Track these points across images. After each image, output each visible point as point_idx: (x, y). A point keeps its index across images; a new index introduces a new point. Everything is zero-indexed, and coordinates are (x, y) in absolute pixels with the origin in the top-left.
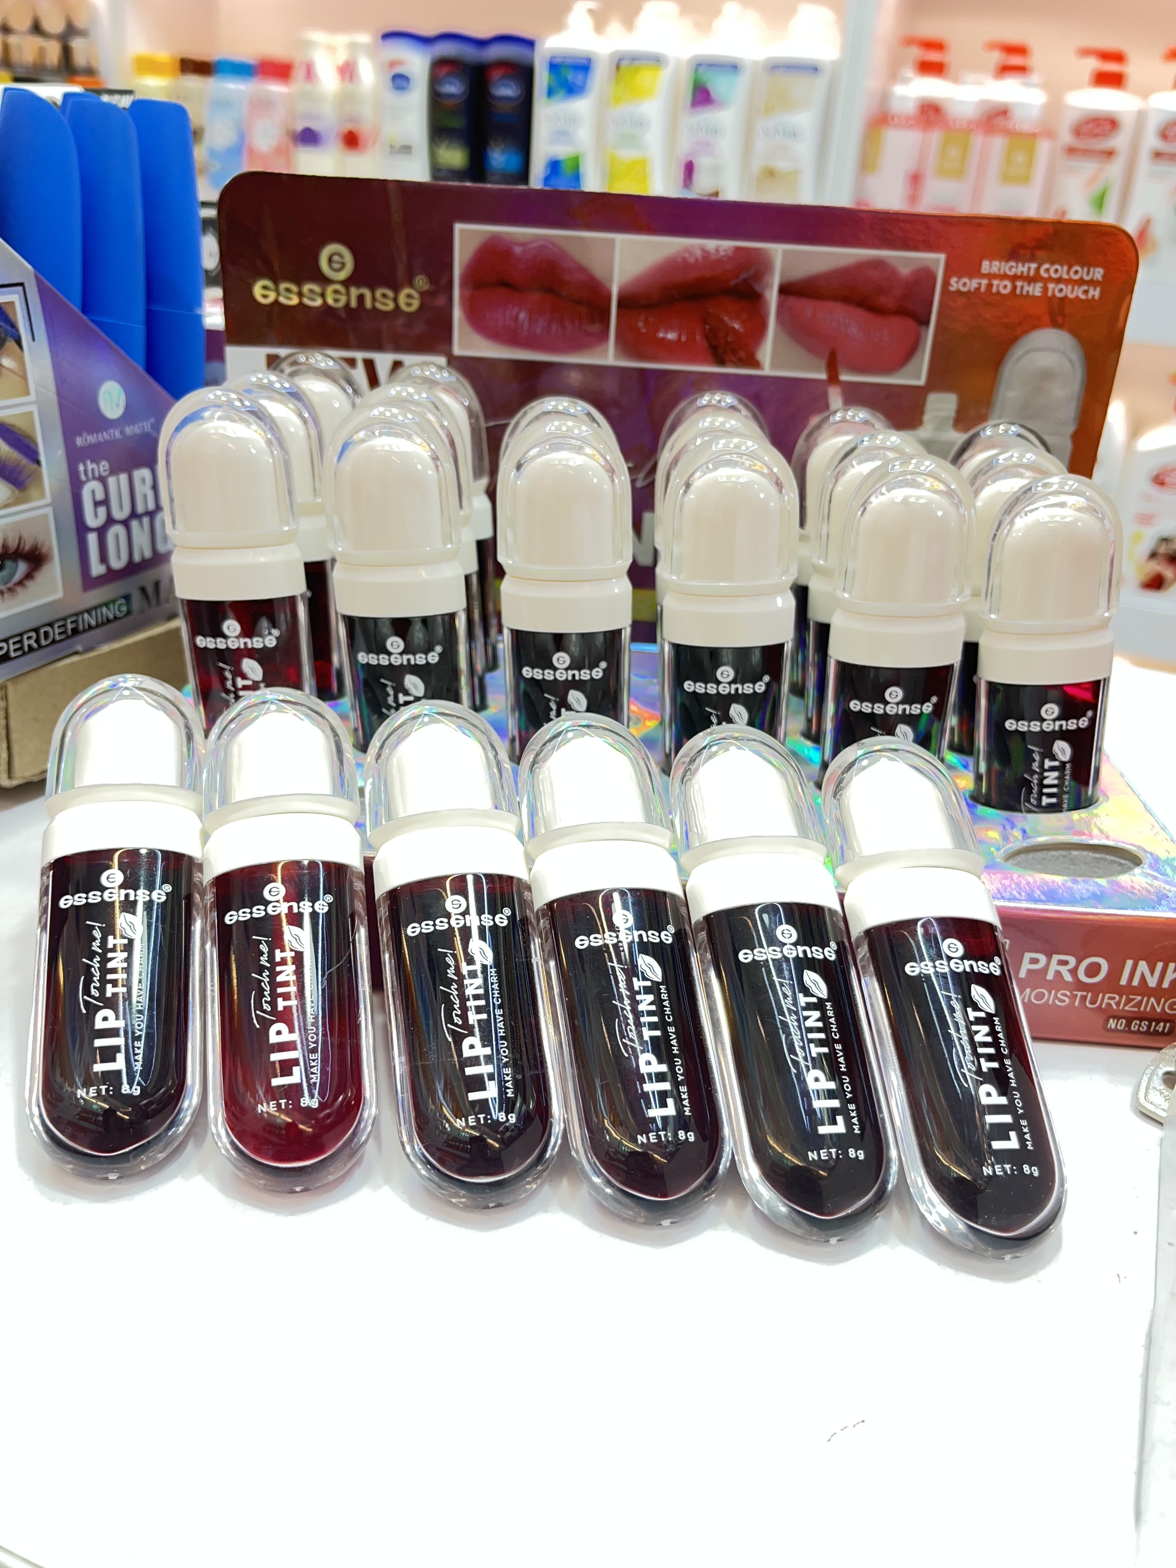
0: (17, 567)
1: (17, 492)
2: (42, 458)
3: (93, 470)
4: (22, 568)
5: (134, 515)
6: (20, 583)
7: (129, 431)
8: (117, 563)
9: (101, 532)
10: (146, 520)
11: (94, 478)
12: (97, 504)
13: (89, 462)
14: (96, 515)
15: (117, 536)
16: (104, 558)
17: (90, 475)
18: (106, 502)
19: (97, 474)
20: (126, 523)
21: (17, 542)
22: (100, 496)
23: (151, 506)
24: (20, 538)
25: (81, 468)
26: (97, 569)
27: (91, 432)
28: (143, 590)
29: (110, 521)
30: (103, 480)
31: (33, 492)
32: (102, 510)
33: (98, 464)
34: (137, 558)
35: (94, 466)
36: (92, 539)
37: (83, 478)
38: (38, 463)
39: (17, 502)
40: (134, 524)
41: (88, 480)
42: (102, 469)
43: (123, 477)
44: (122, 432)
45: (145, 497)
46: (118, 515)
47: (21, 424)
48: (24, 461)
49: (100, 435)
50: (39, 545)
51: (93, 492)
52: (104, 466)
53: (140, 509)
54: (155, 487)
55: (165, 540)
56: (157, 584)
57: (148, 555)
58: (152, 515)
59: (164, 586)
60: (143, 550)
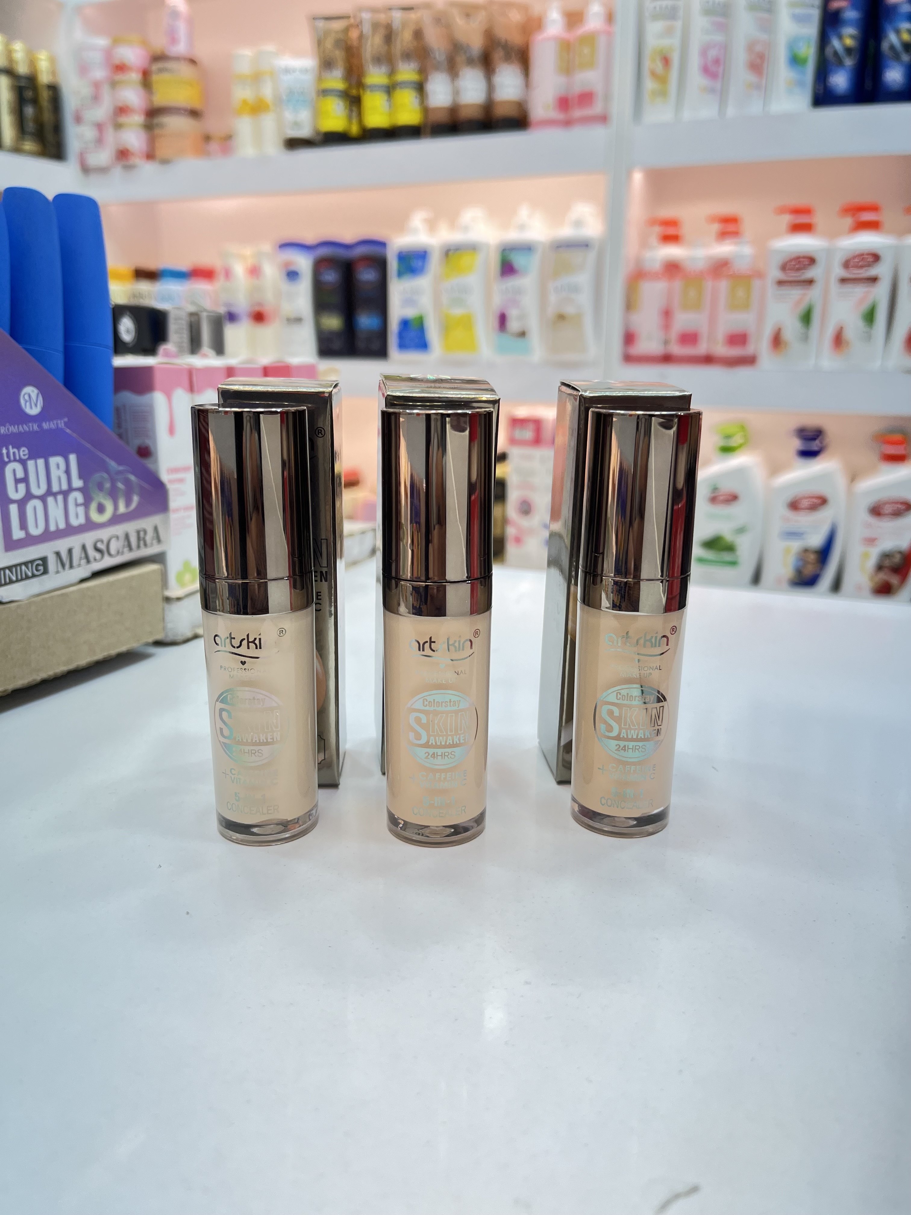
3: (14, 453)
5: (49, 492)
7: (45, 426)
8: (35, 531)
9: (22, 504)
10: (60, 498)
11: (15, 460)
12: (17, 481)
13: (10, 447)
14: (17, 491)
15: (35, 508)
16: (23, 525)
17: (12, 457)
18: (25, 480)
19: (17, 457)
20: (43, 499)
22: (20, 474)
23: (65, 487)
25: (4, 451)
26: (17, 534)
27: (13, 423)
28: (58, 554)
29: (29, 496)
30: (23, 463)
32: (22, 487)
33: (19, 450)
34: (52, 528)
35: (16, 450)
36: (14, 509)
37: (6, 459)
40: (50, 500)
41: (10, 461)
42: (22, 453)
43: (41, 462)
44: (40, 426)
45: (59, 479)
46: (35, 491)
49: (20, 427)
51: (14, 471)
52: (24, 452)
53: (55, 488)
54: (68, 472)
55: (77, 516)
56: (70, 551)
57: (62, 525)
58: (65, 494)
59: (77, 554)
60: (57, 522)
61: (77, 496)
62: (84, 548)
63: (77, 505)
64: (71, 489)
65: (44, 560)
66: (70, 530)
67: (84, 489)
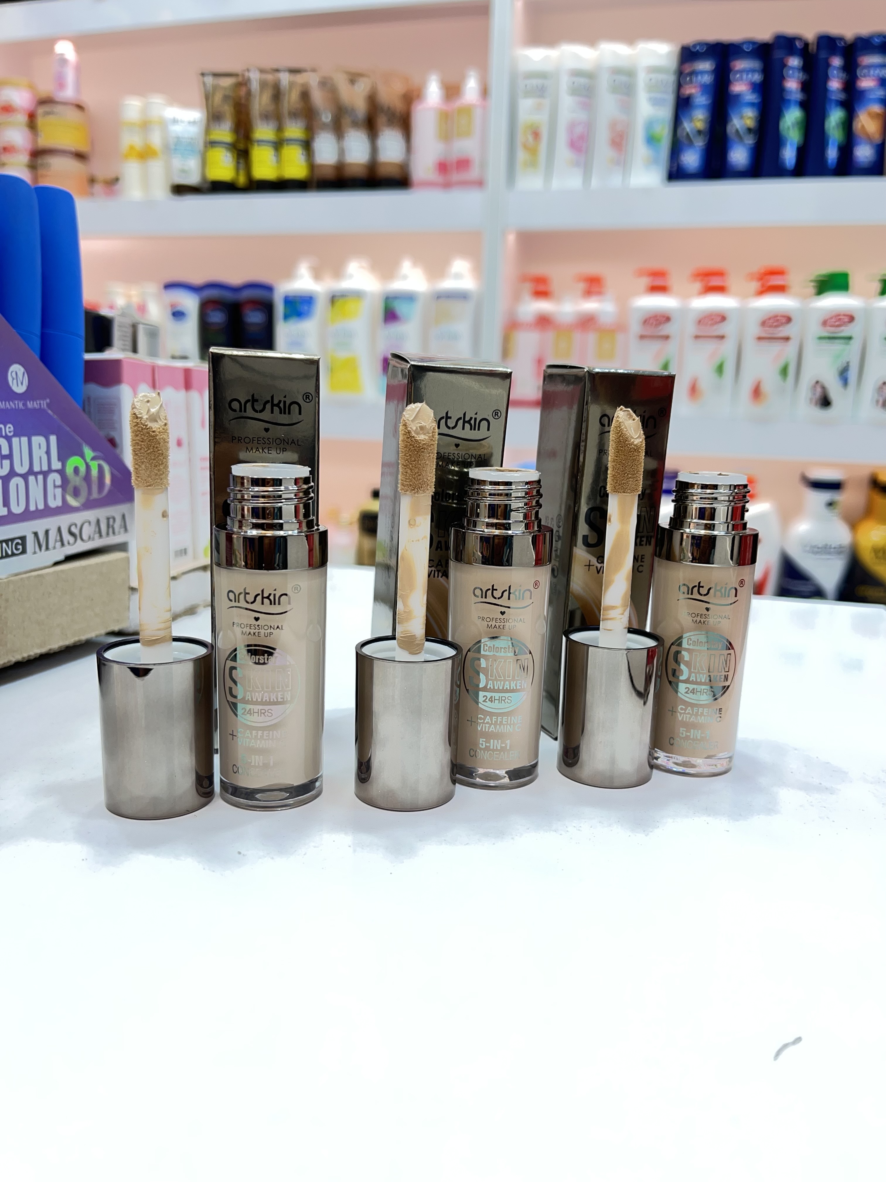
5: (31, 471)
7: (30, 405)
8: (17, 509)
9: (6, 481)
10: (40, 477)
11: (2, 436)
12: (3, 457)
15: (17, 486)
16: (6, 502)
18: (10, 457)
19: (4, 433)
20: (25, 477)
23: (45, 468)
28: (36, 534)
29: (13, 473)
30: (8, 439)
32: (6, 463)
33: (5, 427)
34: (32, 508)
35: (2, 427)
40: (31, 478)
43: (24, 440)
44: (25, 405)
45: (40, 459)
46: (18, 469)
49: (7, 403)
52: (9, 429)
53: (36, 469)
54: (48, 453)
55: (55, 497)
56: (47, 532)
57: (41, 506)
58: (45, 474)
59: (53, 535)
60: (37, 502)
61: (55, 478)
62: (59, 530)
63: (55, 487)
64: (50, 471)
66: (47, 512)
67: (61, 472)
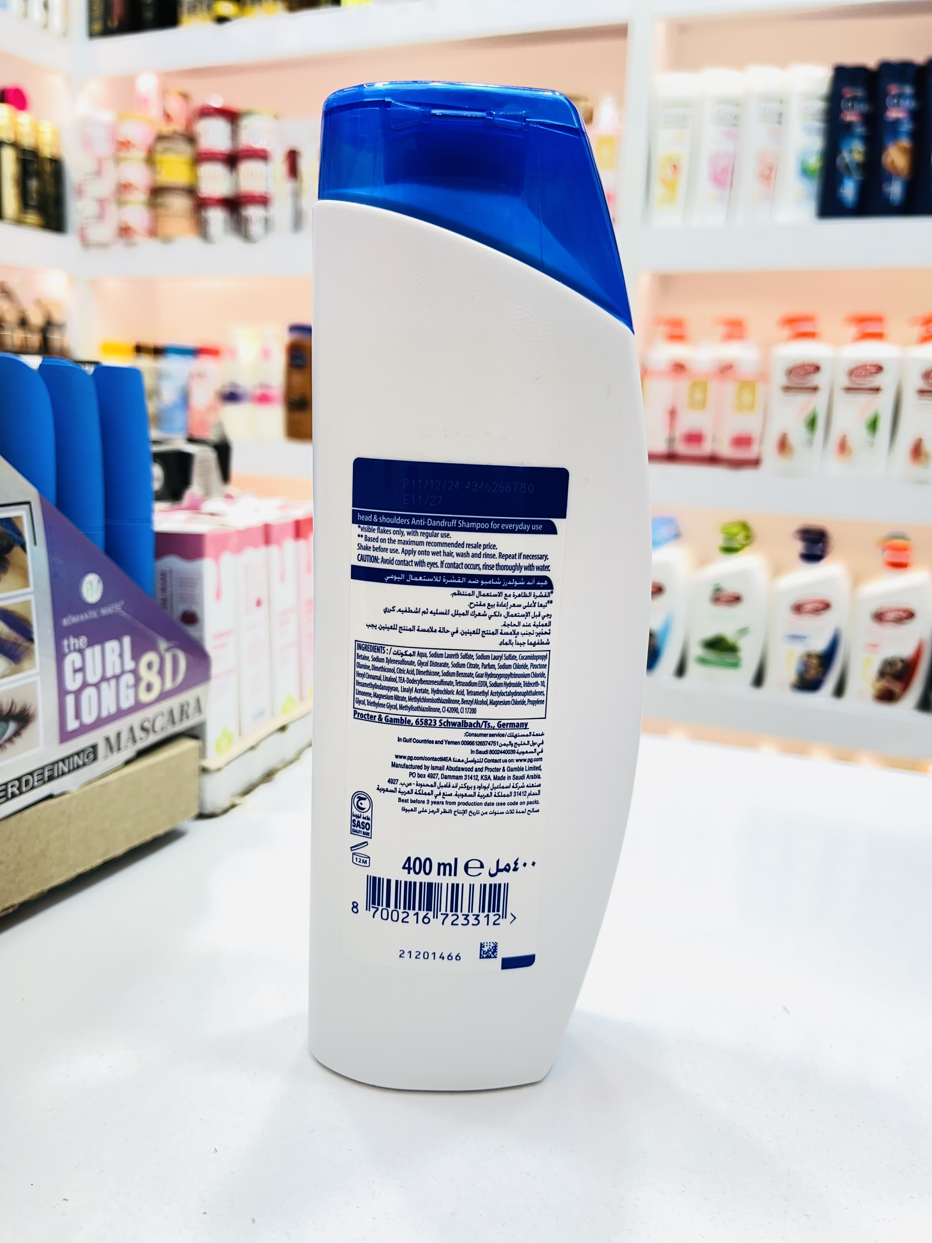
0: (8, 726)
1: (13, 665)
2: (36, 637)
3: (74, 644)
4: (12, 726)
5: (104, 679)
6: (10, 740)
7: (104, 611)
8: (88, 718)
9: (78, 693)
10: (113, 682)
11: (75, 650)
12: (76, 671)
13: (71, 638)
14: (74, 680)
15: (90, 697)
16: (78, 716)
17: (72, 648)
18: (82, 670)
19: (77, 647)
20: (97, 685)
21: (10, 705)
22: (78, 665)
23: (118, 671)
24: (12, 703)
25: (65, 643)
26: (72, 724)
27: (74, 613)
28: (108, 740)
29: (85, 685)
30: (81, 651)
31: (26, 664)
32: (79, 676)
33: (79, 640)
34: (104, 714)
35: (76, 641)
36: (70, 700)
37: (66, 650)
38: (31, 640)
39: (14, 672)
40: (104, 686)
41: (70, 651)
42: (81, 643)
43: (97, 649)
44: (99, 613)
45: (114, 663)
46: (91, 679)
47: (20, 611)
48: (21, 640)
49: (81, 616)
50: (27, 708)
51: (73, 662)
52: (83, 640)
53: (109, 674)
54: (121, 656)
55: (127, 698)
56: (119, 735)
57: (113, 710)
58: (117, 677)
59: (125, 736)
60: (109, 708)
61: (128, 679)
62: (132, 729)
63: (128, 687)
64: (123, 672)
65: (94, 747)
66: (120, 714)
67: (135, 672)
